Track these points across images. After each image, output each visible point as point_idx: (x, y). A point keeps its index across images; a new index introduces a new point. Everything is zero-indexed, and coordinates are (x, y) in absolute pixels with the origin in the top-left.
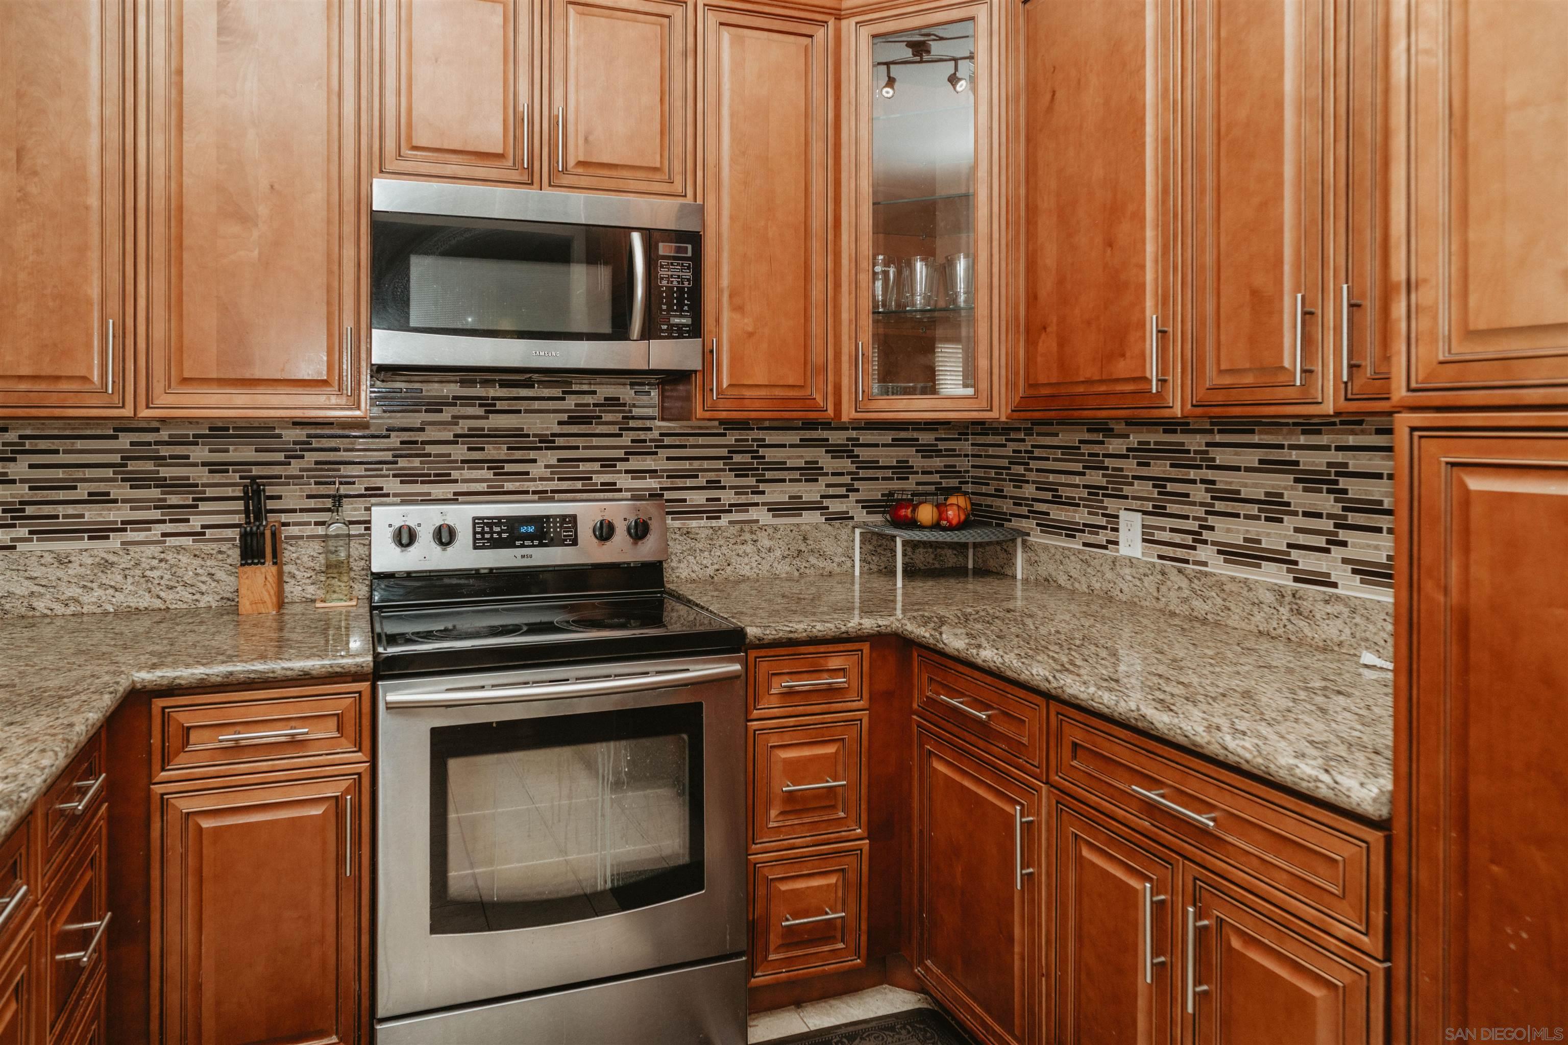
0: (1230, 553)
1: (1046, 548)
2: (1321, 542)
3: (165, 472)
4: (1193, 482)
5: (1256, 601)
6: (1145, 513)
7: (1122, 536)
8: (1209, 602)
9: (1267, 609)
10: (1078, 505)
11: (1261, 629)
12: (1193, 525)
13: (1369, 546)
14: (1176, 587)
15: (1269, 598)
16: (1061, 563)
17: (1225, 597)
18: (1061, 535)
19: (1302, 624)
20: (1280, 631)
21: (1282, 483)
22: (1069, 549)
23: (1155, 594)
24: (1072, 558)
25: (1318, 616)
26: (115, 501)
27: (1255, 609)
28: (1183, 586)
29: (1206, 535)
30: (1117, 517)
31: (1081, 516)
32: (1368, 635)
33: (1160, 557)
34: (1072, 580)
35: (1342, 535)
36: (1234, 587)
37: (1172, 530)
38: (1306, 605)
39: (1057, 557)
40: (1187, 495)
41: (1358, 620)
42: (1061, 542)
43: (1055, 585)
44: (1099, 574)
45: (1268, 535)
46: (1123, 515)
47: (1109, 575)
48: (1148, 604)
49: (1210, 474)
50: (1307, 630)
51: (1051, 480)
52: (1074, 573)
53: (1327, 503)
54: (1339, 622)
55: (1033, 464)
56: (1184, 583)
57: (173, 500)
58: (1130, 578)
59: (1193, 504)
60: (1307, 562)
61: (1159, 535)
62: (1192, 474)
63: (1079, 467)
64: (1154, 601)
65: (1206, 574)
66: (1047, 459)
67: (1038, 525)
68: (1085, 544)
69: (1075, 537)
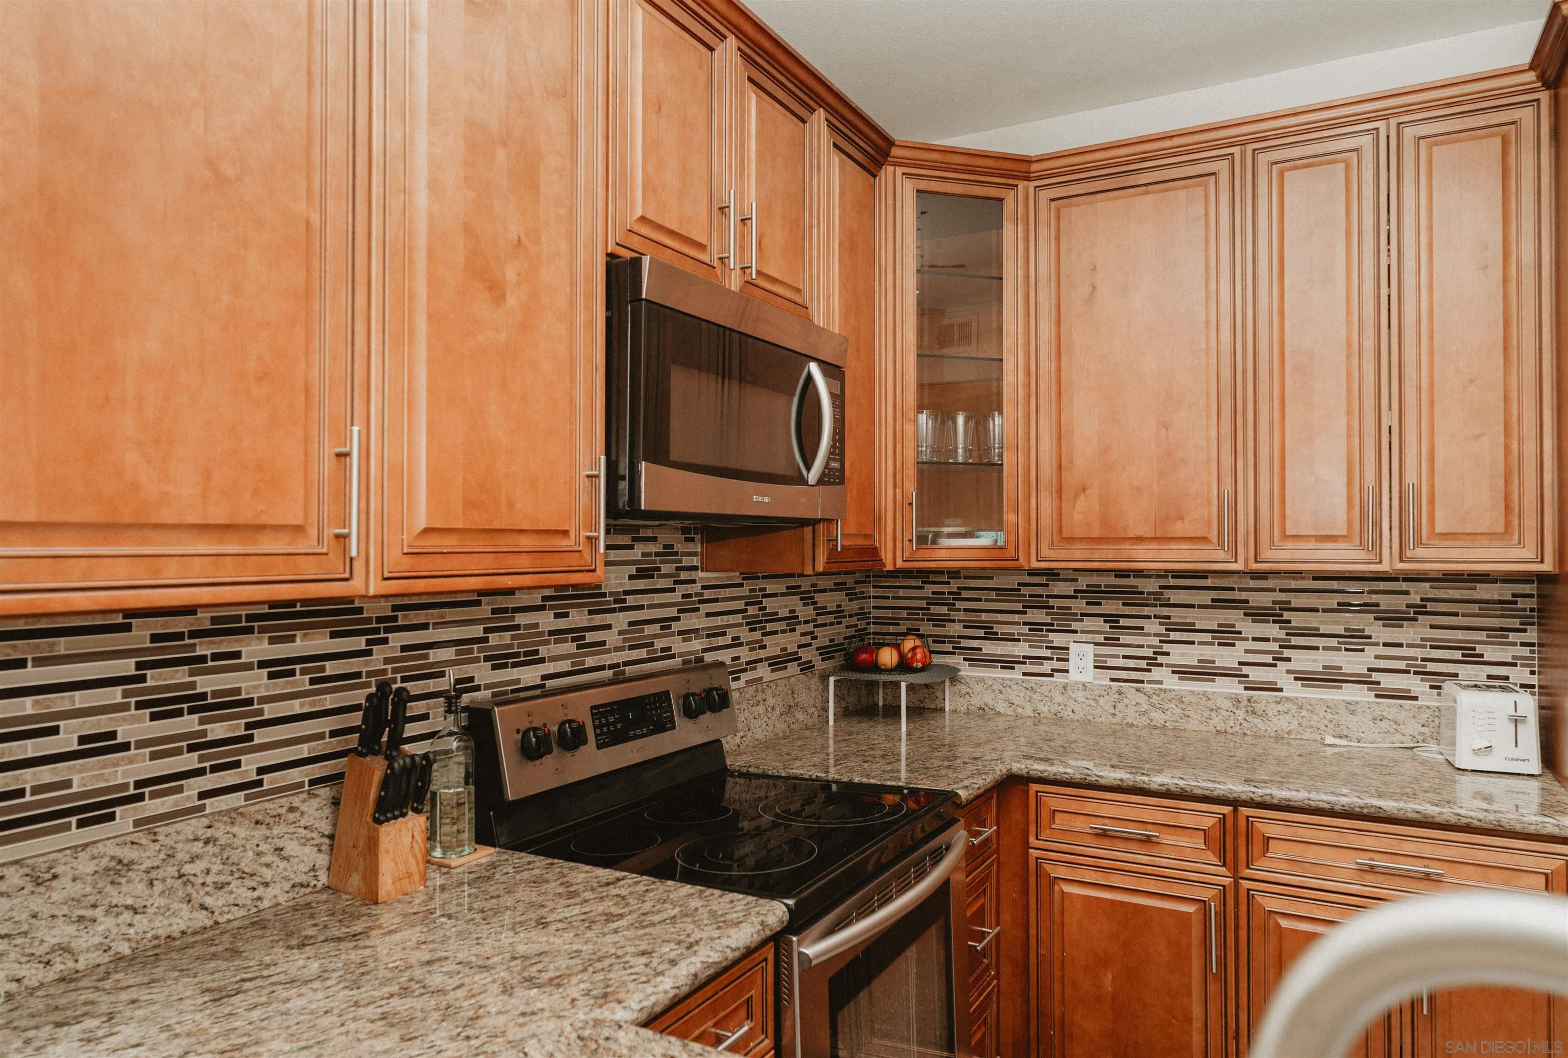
0: (1183, 672)
1: (982, 680)
2: (1268, 659)
3: (207, 684)
4: (1149, 617)
5: (1214, 707)
6: (1096, 644)
7: (1072, 665)
8: (1168, 712)
9: (1224, 713)
10: (1019, 640)
11: (1219, 728)
12: (1149, 653)
13: (1308, 660)
14: (1134, 703)
15: (1227, 704)
16: (1001, 692)
17: (1184, 706)
18: (996, 667)
19: (1256, 721)
20: (1237, 729)
21: (1235, 617)
22: (1011, 680)
23: (1112, 711)
24: (1015, 687)
25: (1270, 714)
26: (125, 747)
27: (1214, 714)
28: (1142, 701)
29: (1161, 659)
30: (1067, 649)
31: (1021, 649)
32: (1312, 723)
33: (1112, 680)
34: (1014, 706)
35: (1287, 653)
36: (1194, 699)
37: (1124, 657)
38: (1259, 707)
39: (994, 687)
40: (1142, 628)
41: (1304, 713)
42: (999, 674)
43: (993, 712)
44: (1047, 699)
45: (1222, 656)
46: (1073, 646)
47: (1059, 698)
48: (1103, 720)
49: (1165, 611)
50: (1261, 726)
51: (983, 618)
52: (1016, 701)
53: (1273, 630)
54: (1288, 717)
55: (959, 605)
56: (1142, 699)
57: (218, 731)
58: (1084, 700)
59: (1148, 635)
60: (1256, 674)
61: (1111, 662)
62: (1146, 611)
63: (1019, 607)
64: (1110, 717)
65: (1165, 691)
66: (980, 600)
67: (965, 659)
68: (1025, 674)
69: (1013, 668)
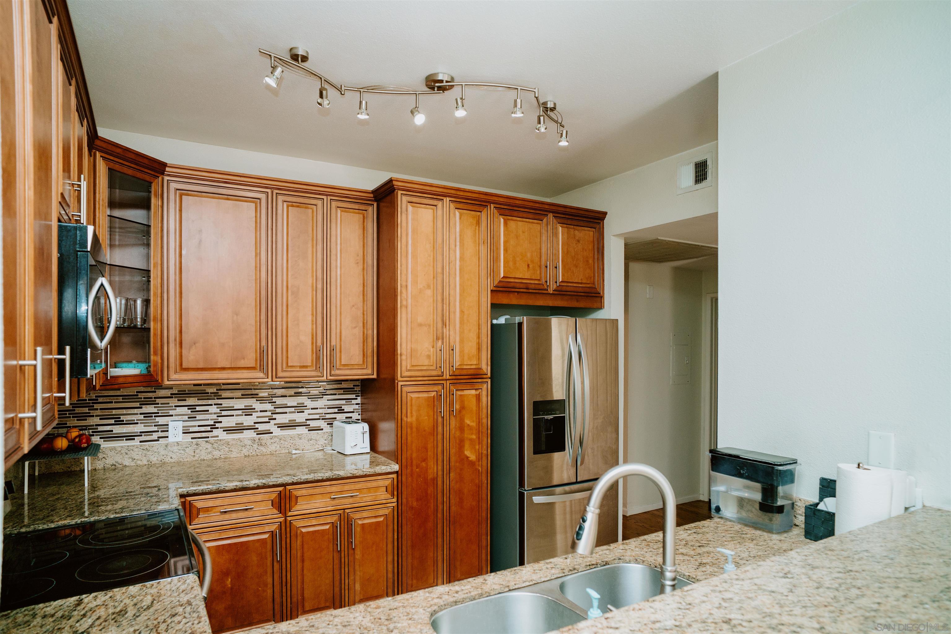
0: (228, 430)
1: (114, 449)
2: (266, 420)
4: (211, 405)
5: (244, 445)
6: (184, 421)
7: (170, 434)
8: (222, 451)
9: (248, 447)
10: (137, 423)
11: (246, 454)
12: (212, 423)
13: (283, 418)
14: (205, 448)
15: (249, 442)
16: (127, 454)
17: (229, 447)
18: (123, 440)
19: (262, 448)
20: (253, 453)
21: (251, 402)
22: (133, 446)
23: (193, 454)
24: (136, 450)
25: (268, 444)
27: (243, 448)
28: (208, 447)
29: (217, 425)
30: (168, 425)
31: (140, 428)
32: (285, 446)
33: (192, 438)
34: (136, 460)
35: (274, 416)
36: (234, 442)
37: (199, 426)
38: (263, 442)
39: (122, 452)
40: (208, 411)
41: (282, 442)
42: (125, 443)
43: (121, 466)
44: (156, 453)
45: (246, 420)
46: (170, 423)
47: (163, 452)
48: (188, 459)
49: (219, 401)
50: (264, 450)
51: (114, 413)
52: (136, 457)
53: (269, 407)
54: (276, 445)
55: (96, 406)
56: (209, 446)
58: (177, 451)
59: (211, 414)
60: (261, 427)
61: (192, 430)
62: (210, 402)
63: (137, 405)
64: (192, 457)
65: (220, 440)
66: (112, 402)
67: (101, 438)
68: (141, 442)
69: (134, 439)
